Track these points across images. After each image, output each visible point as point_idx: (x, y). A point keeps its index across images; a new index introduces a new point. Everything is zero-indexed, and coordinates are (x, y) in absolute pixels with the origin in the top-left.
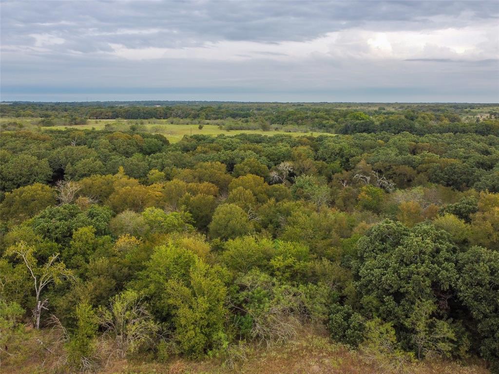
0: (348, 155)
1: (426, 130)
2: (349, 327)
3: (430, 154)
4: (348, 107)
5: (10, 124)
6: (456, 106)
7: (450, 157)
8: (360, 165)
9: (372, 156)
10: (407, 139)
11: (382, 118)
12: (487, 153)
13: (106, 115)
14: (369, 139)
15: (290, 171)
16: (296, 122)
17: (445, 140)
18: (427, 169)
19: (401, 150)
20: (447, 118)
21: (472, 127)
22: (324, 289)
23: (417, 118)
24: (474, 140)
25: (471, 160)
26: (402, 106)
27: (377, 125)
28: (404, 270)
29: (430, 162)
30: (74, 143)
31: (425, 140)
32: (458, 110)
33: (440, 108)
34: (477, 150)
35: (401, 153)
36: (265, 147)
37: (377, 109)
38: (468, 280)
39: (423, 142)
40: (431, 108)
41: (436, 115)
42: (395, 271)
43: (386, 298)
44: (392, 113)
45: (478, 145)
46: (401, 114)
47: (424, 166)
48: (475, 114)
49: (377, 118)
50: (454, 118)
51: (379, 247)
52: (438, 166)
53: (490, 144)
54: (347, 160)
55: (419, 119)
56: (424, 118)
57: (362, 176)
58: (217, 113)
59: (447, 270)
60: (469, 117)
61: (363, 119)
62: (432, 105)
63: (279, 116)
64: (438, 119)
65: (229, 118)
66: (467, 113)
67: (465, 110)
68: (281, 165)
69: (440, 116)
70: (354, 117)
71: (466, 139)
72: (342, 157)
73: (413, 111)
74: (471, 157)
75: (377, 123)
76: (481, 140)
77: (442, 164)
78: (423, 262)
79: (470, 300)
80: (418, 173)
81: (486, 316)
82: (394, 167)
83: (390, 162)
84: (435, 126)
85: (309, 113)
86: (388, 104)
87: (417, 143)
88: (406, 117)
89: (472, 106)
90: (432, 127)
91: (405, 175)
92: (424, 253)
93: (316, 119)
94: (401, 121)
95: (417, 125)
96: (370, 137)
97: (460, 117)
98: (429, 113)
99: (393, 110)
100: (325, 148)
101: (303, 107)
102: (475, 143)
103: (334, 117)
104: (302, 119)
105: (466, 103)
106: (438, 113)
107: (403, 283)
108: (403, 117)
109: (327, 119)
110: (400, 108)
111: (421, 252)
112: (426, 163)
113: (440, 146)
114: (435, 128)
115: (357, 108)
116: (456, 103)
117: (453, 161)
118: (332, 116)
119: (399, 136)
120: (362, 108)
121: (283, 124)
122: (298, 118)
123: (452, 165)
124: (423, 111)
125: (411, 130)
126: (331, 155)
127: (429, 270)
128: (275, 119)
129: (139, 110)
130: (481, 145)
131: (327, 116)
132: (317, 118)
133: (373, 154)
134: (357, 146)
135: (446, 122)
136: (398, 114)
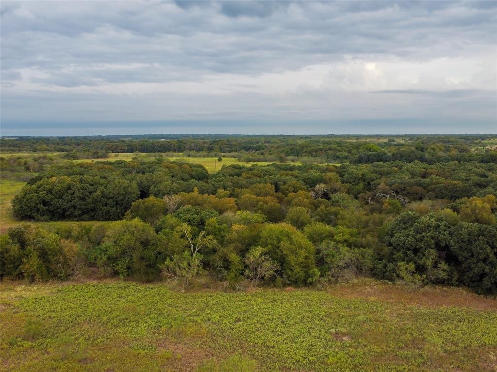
0: (370, 179)
1: (436, 160)
2: (386, 271)
3: (438, 177)
4: (357, 139)
5: (40, 158)
6: (466, 138)
7: (454, 179)
8: (379, 187)
9: (390, 180)
10: (418, 167)
11: (393, 149)
12: (485, 176)
13: (122, 149)
14: (386, 167)
15: (324, 191)
16: (310, 154)
17: (450, 167)
18: (435, 189)
19: (413, 175)
20: (456, 150)
21: (478, 157)
22: (370, 251)
23: (427, 149)
24: (476, 167)
25: (471, 182)
26: (411, 137)
27: (389, 156)
28: (418, 236)
29: (437, 183)
30: (134, 172)
31: (434, 168)
32: (468, 142)
33: (451, 139)
34: (477, 174)
35: (413, 177)
36: (299, 173)
37: (386, 140)
38: (456, 239)
39: (431, 169)
40: (440, 139)
41: (445, 147)
42: (413, 236)
43: (409, 252)
44: (403, 145)
45: (477, 170)
46: (411, 146)
47: (432, 186)
48: (484, 145)
49: (389, 149)
50: (464, 149)
51: (403, 227)
52: (443, 186)
53: (490, 170)
54: (369, 184)
55: (429, 150)
56: (434, 149)
57: (382, 195)
58: (231, 147)
59: (444, 235)
60: (479, 148)
61: (376, 151)
62: (442, 136)
63: (293, 149)
64: (448, 150)
65: (243, 151)
66: (477, 144)
67: (476, 141)
68: (317, 186)
69: (449, 147)
70: (367, 148)
71: (468, 166)
72: (364, 181)
73: (423, 143)
74: (470, 179)
75: (390, 154)
76: (482, 167)
77: (447, 185)
78: (429, 231)
79: (457, 250)
80: (428, 191)
81: (466, 259)
82: (408, 188)
83: (405, 184)
84: (444, 157)
85: (321, 146)
86: (398, 136)
87: (427, 169)
88: (416, 148)
89: (483, 137)
90: (441, 157)
91: (417, 193)
92: (430, 226)
93: (329, 151)
94: (412, 152)
95: (427, 155)
96: (386, 165)
97: (469, 148)
98: (439, 145)
99: (402, 142)
100: (349, 174)
101: (312, 139)
102: (474, 169)
103: (347, 150)
104: (316, 151)
105: (478, 135)
106: (447, 145)
107: (419, 243)
108: (413, 149)
109: (340, 151)
110: (410, 140)
111: (429, 226)
112: (434, 184)
113: (446, 172)
114: (444, 158)
115: (367, 140)
116: (467, 134)
117: (455, 182)
118: (345, 148)
119: (412, 164)
120: (372, 140)
121: (297, 156)
122: (312, 150)
123: (454, 185)
124: (433, 143)
125: (422, 159)
126: (355, 179)
127: (433, 235)
128: (290, 151)
129: (153, 144)
130: (481, 171)
131: (339, 148)
132: (331, 150)
133: (390, 178)
134: (376, 172)
135: (454, 152)
136: (409, 146)
